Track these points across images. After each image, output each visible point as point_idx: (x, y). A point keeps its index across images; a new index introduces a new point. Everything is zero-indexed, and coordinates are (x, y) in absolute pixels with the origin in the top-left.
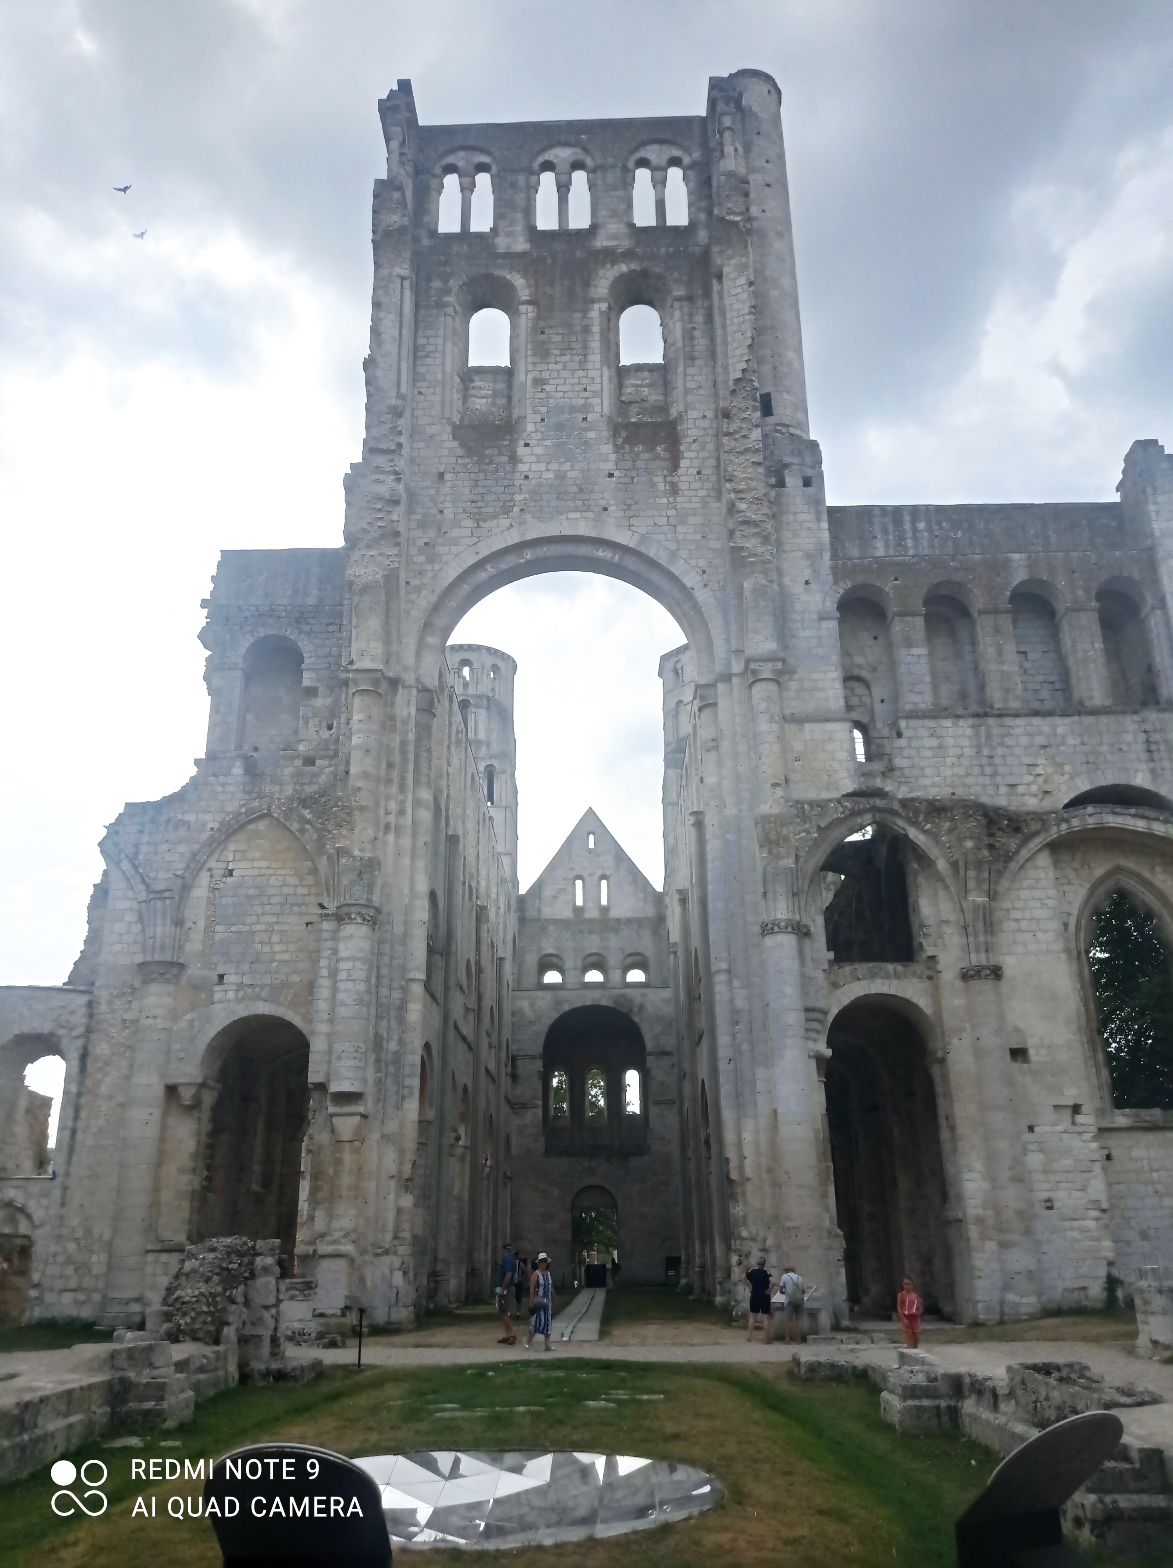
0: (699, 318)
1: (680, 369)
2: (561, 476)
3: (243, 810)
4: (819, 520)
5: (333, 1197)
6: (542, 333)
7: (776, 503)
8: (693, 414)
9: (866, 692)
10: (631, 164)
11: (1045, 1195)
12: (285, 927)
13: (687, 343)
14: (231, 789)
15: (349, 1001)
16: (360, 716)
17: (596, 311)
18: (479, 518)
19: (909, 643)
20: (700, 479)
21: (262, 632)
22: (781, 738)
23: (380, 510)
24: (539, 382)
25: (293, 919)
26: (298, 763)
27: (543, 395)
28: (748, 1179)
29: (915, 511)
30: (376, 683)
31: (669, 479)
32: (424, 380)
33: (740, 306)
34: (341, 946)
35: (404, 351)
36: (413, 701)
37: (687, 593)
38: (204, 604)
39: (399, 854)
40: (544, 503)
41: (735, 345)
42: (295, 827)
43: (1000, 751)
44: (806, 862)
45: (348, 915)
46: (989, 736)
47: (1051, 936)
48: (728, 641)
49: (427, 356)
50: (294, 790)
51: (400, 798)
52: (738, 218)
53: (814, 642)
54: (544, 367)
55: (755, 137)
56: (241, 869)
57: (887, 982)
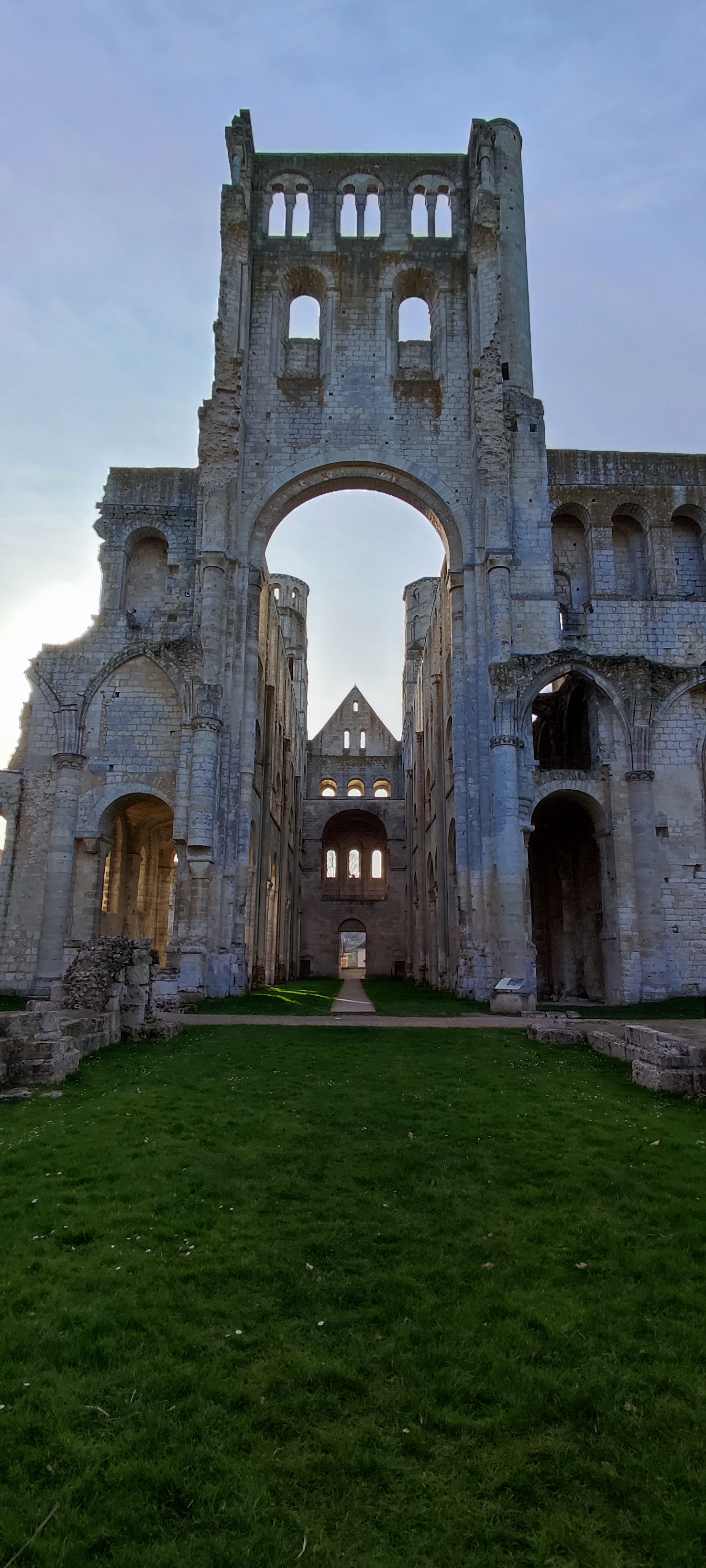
0: (458, 306)
1: (444, 343)
2: (356, 418)
3: (126, 651)
4: (540, 456)
5: (191, 915)
6: (344, 312)
7: (511, 440)
8: (451, 376)
9: (567, 583)
10: (411, 190)
11: (674, 923)
12: (156, 734)
13: (448, 324)
15: (201, 784)
16: (209, 585)
17: (384, 297)
18: (296, 447)
19: (601, 546)
20: (456, 424)
21: (138, 525)
22: (509, 610)
23: (224, 434)
24: (340, 348)
25: (161, 728)
26: (164, 619)
27: (344, 358)
28: (474, 910)
29: (606, 455)
30: (221, 561)
31: (433, 423)
32: (257, 344)
33: (490, 293)
34: (195, 746)
35: (243, 318)
36: (246, 578)
37: (444, 505)
38: (98, 505)
39: (235, 686)
40: (343, 437)
41: (486, 322)
42: (162, 663)
43: (660, 625)
44: (523, 697)
45: (200, 724)
46: (653, 615)
47: (688, 753)
48: (473, 541)
49: (260, 326)
50: (162, 638)
51: (236, 646)
52: (491, 226)
53: (534, 544)
54: (344, 337)
55: (503, 170)
56: (125, 692)
57: (574, 782)
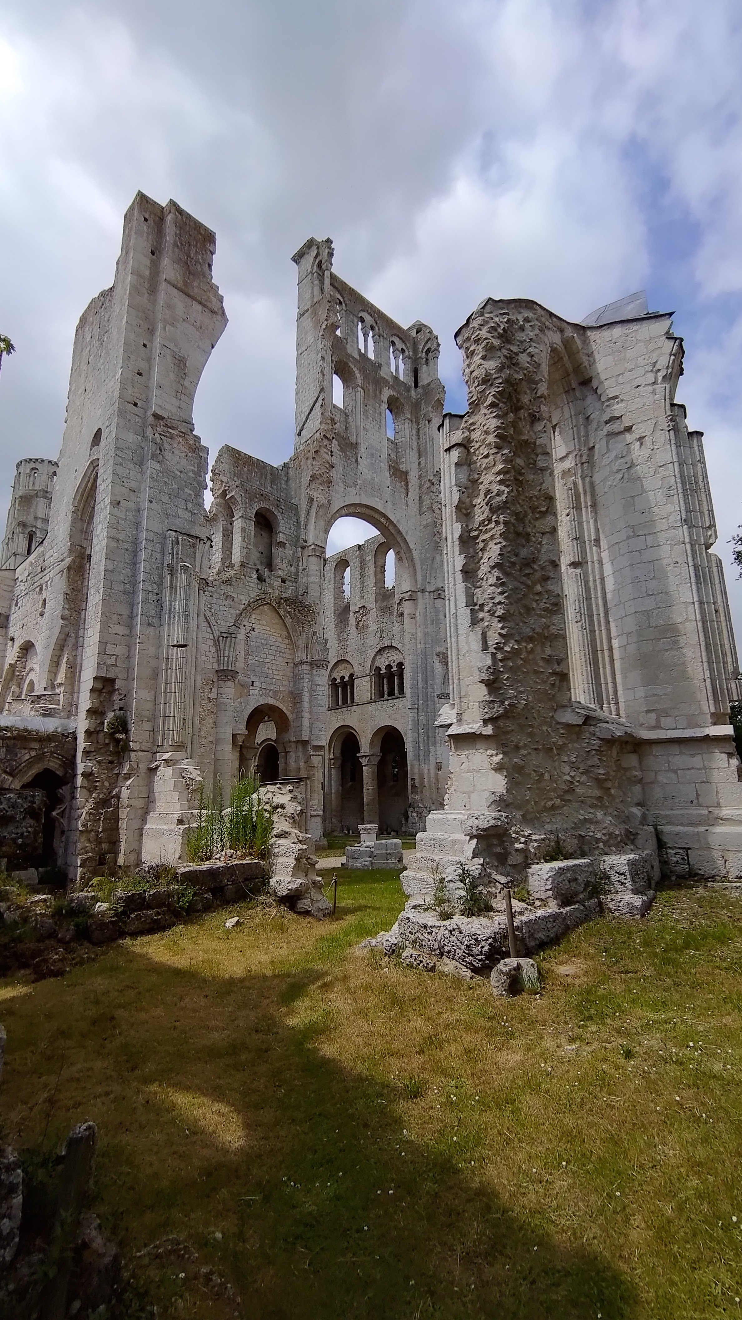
0: (414, 432)
1: (408, 451)
2: (373, 479)
3: (259, 598)
6: (366, 406)
8: (412, 473)
12: (278, 663)
14: (252, 585)
15: (323, 705)
16: (317, 568)
17: (383, 407)
18: (345, 485)
20: (414, 503)
21: (262, 505)
25: (280, 659)
26: (279, 580)
30: (322, 553)
31: (406, 498)
34: (318, 679)
37: (410, 550)
40: (367, 489)
41: (437, 456)
42: (282, 613)
48: (423, 576)
54: (367, 423)
56: (258, 628)
